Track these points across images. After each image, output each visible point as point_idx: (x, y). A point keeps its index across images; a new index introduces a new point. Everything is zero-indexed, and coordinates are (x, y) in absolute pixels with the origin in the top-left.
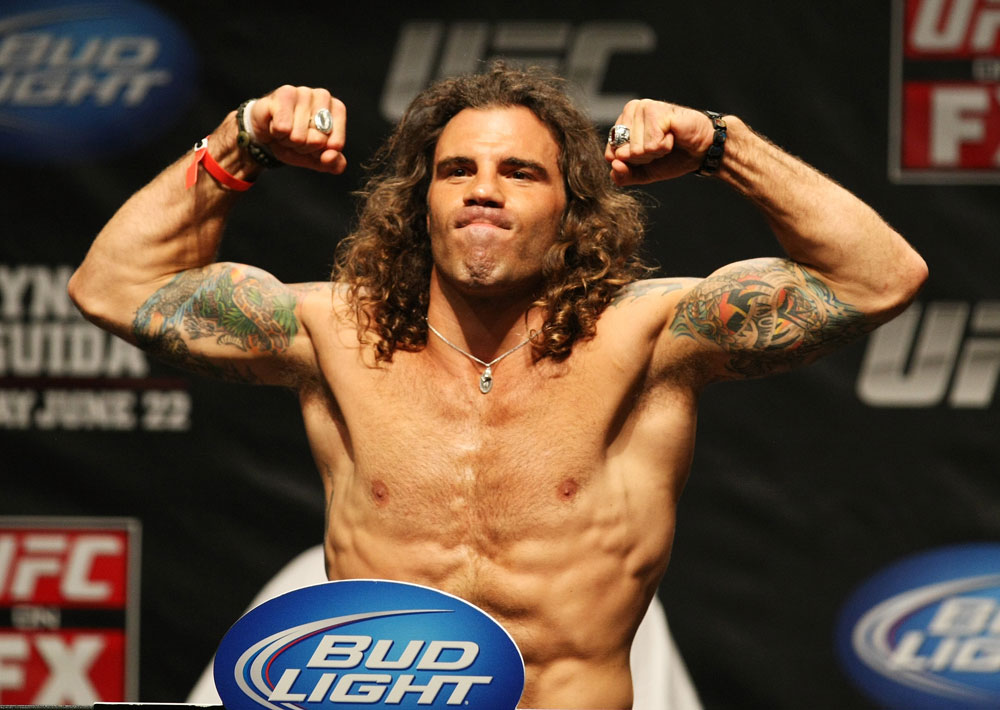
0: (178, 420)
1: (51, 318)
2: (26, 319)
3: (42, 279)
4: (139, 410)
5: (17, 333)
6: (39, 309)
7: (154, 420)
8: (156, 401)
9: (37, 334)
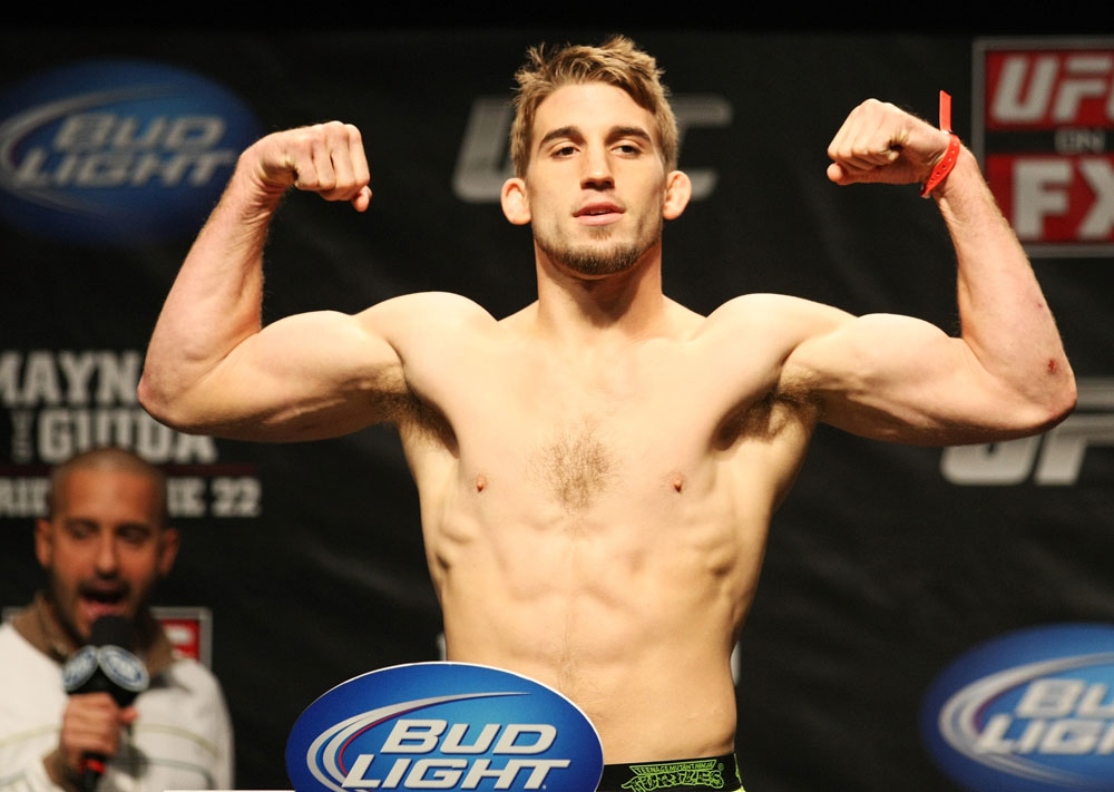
0: (248, 507)
1: (117, 404)
2: (93, 405)
3: (108, 363)
4: (208, 497)
5: (83, 420)
6: (105, 395)
7: (223, 508)
8: (225, 487)
9: (103, 420)
